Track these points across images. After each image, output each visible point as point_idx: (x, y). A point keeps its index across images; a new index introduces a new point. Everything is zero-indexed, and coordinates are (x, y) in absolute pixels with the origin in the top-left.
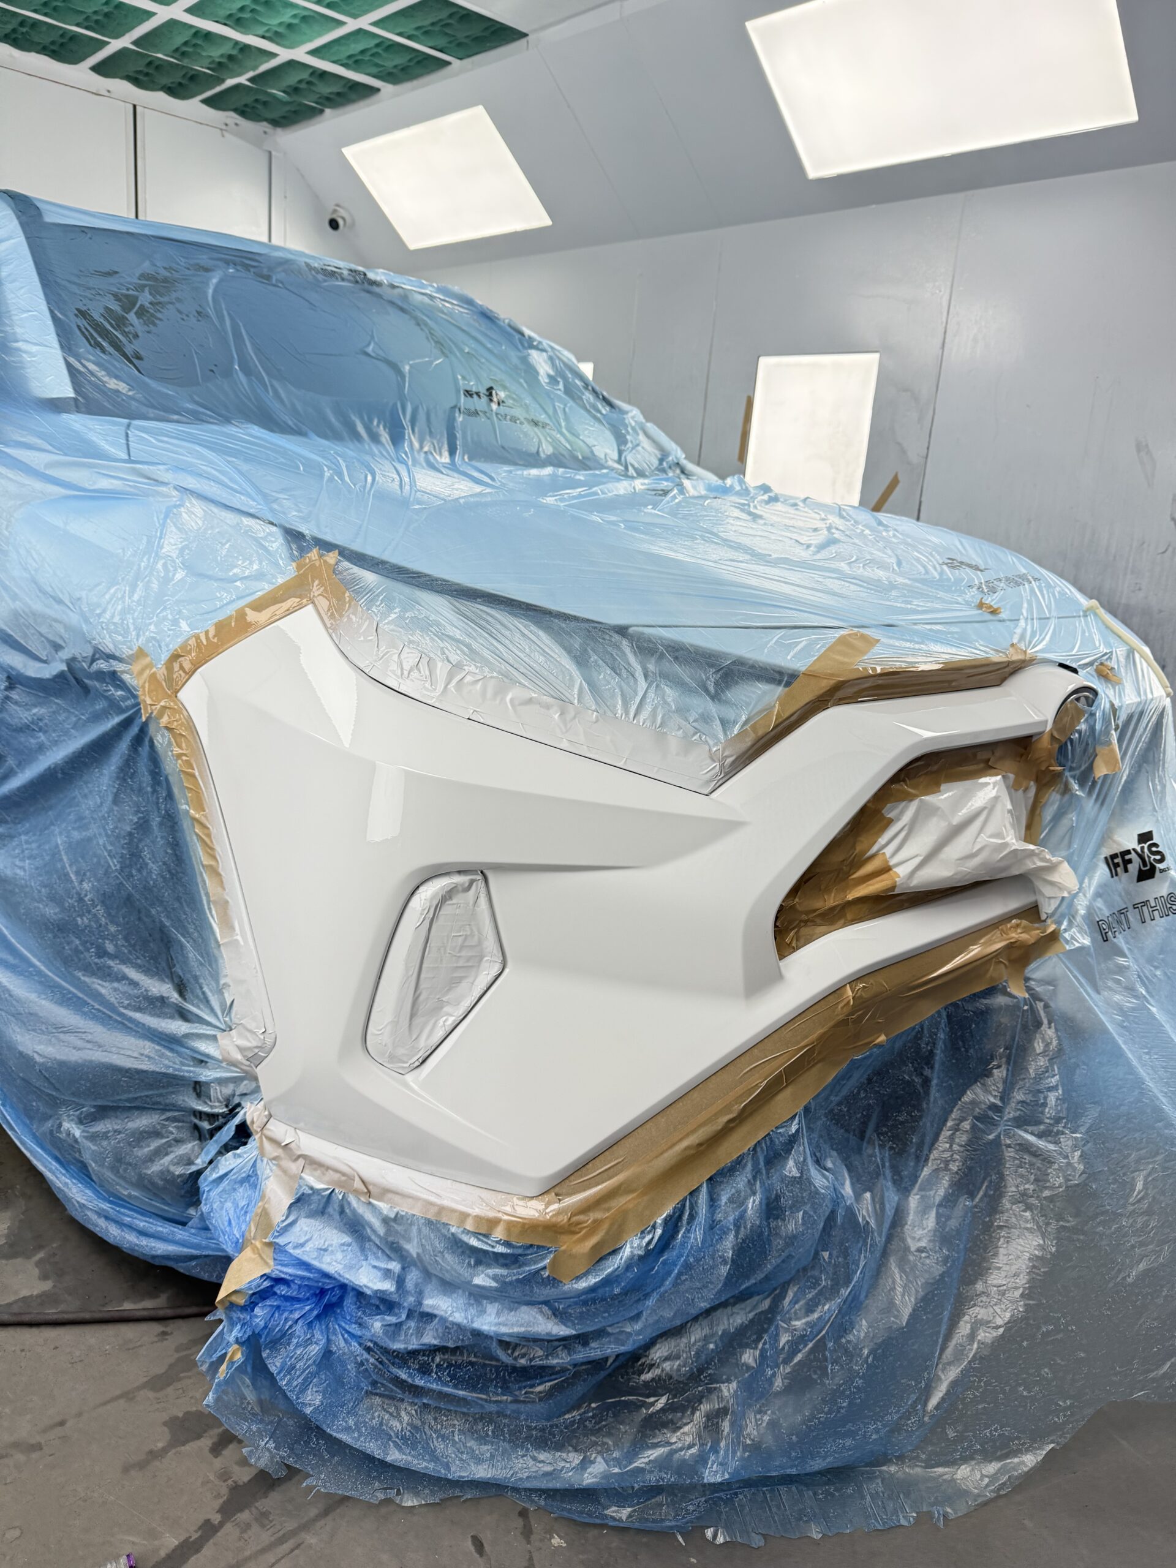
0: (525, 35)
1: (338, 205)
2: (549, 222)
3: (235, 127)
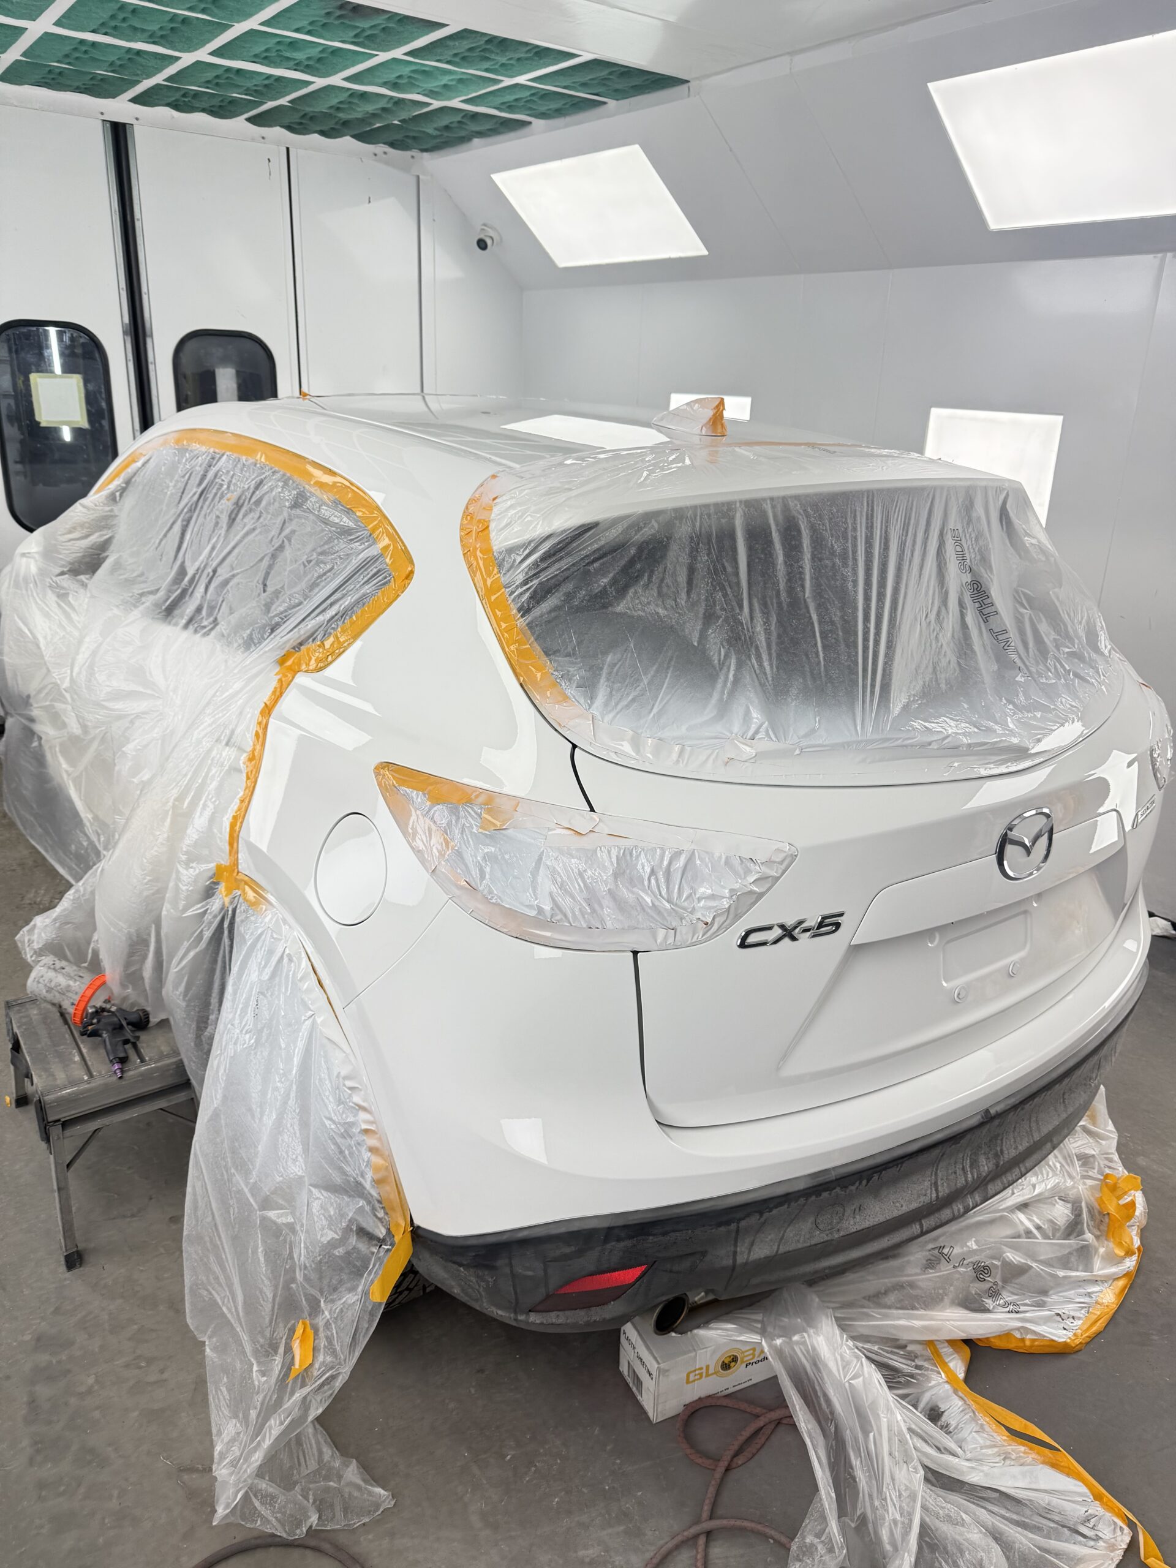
0: (687, 81)
1: (485, 225)
2: (706, 253)
3: (384, 156)
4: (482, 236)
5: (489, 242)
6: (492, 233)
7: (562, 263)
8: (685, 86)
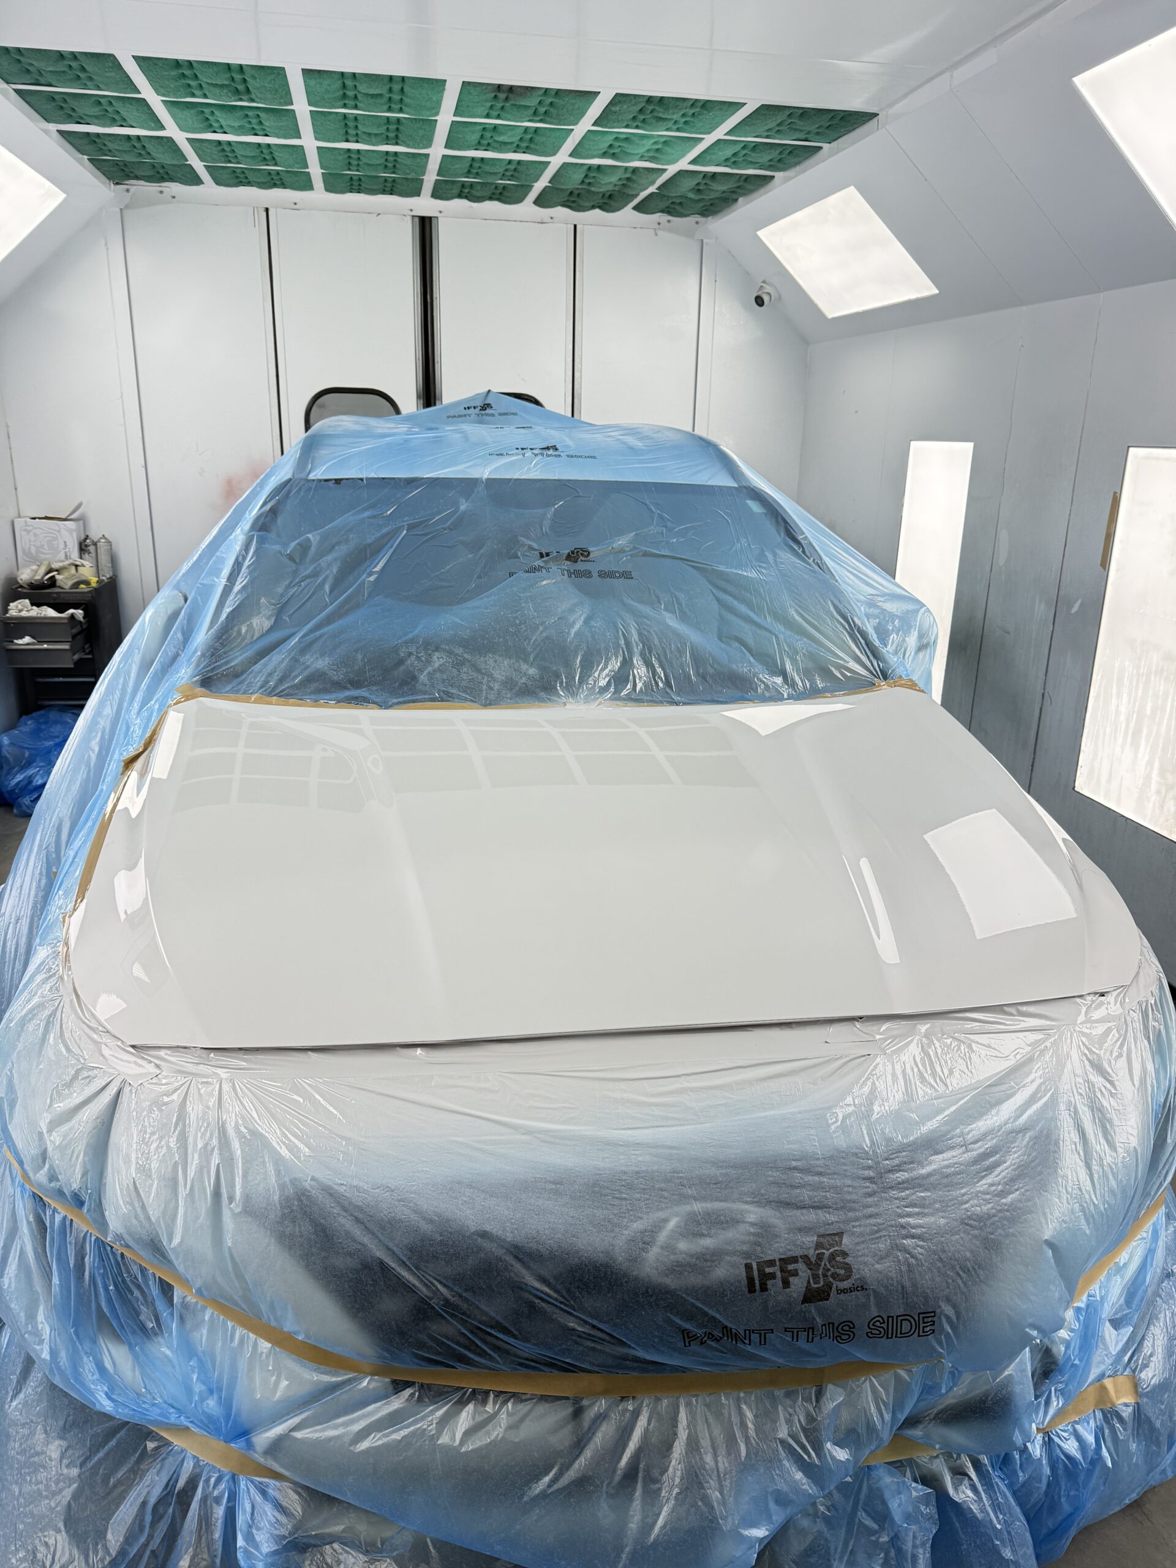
0: (876, 115)
1: (761, 283)
2: (936, 291)
3: (668, 224)
4: (760, 293)
5: (766, 298)
6: (768, 289)
7: (830, 315)
8: (875, 120)
